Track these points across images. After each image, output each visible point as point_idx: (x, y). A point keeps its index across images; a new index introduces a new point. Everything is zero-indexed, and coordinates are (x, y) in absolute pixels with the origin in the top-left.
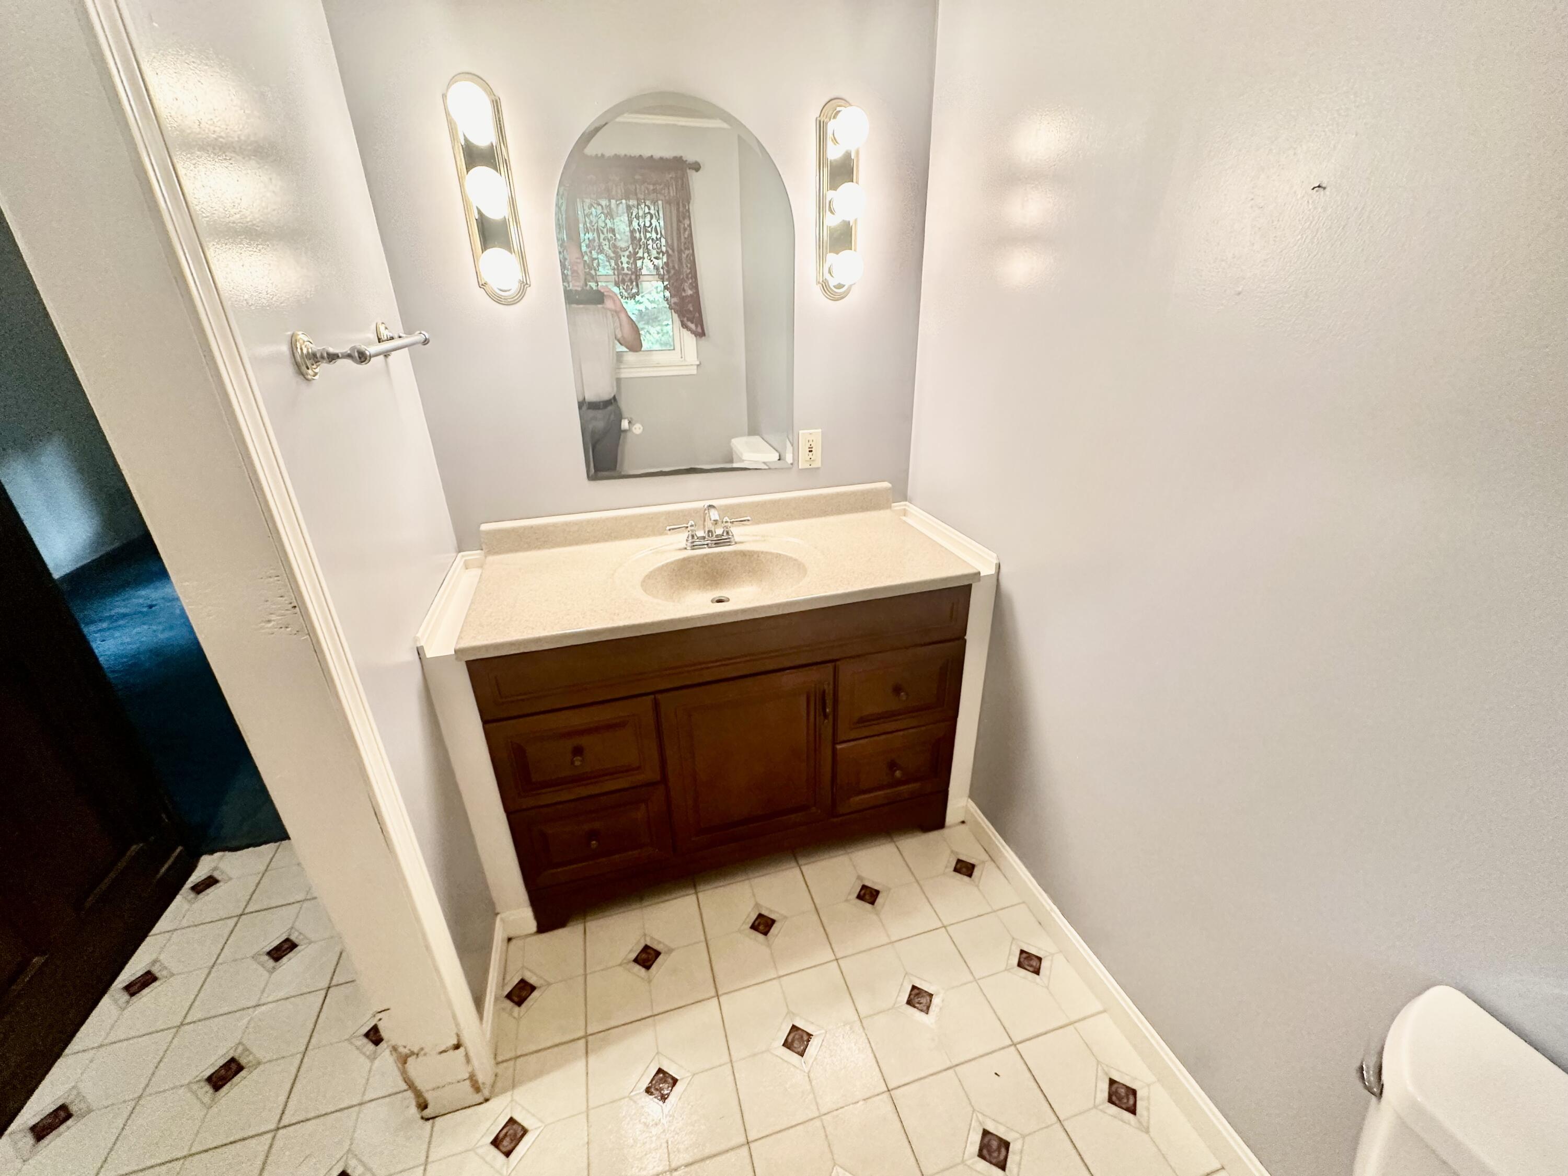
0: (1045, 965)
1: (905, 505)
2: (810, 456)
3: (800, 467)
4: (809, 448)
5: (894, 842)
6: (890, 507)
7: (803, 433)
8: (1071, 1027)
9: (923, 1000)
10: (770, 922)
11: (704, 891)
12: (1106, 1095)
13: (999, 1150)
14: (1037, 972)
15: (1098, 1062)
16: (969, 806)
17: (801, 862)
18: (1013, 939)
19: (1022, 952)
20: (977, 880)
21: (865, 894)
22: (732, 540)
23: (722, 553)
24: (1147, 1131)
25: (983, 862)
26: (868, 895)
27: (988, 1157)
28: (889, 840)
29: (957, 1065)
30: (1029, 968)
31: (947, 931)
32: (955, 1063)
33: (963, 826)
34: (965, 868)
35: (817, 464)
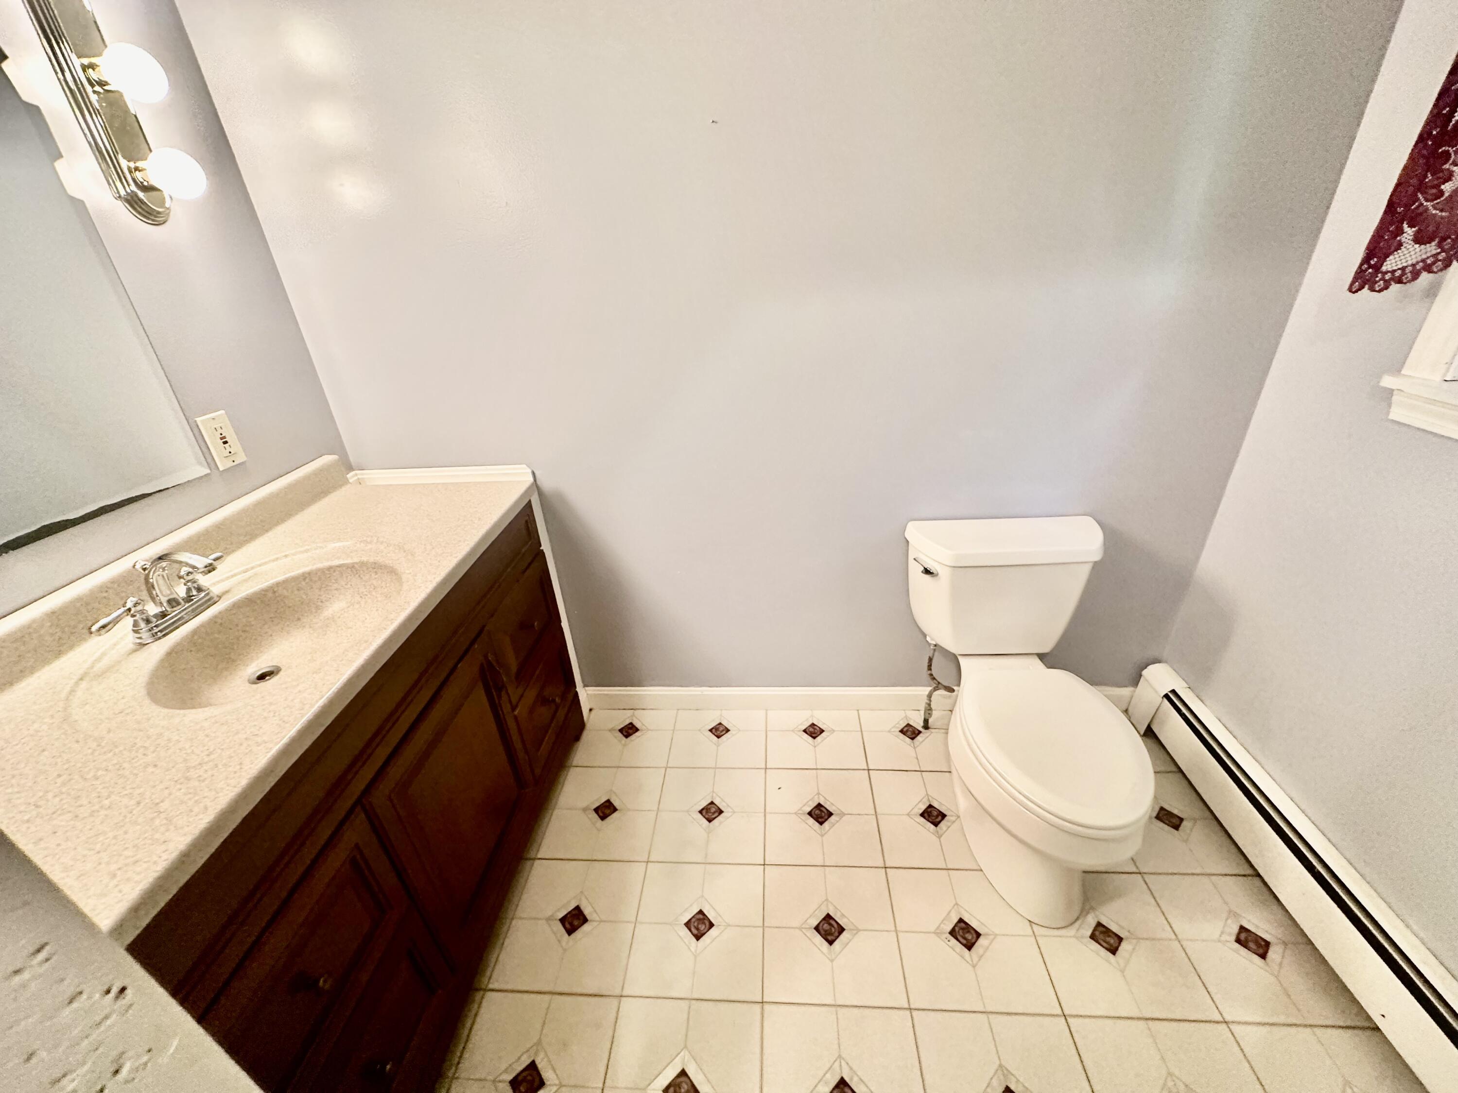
0: (725, 723)
1: (356, 475)
2: (228, 449)
3: (221, 469)
4: (221, 439)
5: (570, 767)
6: (346, 482)
7: (202, 421)
8: (768, 733)
9: (713, 810)
10: (576, 912)
11: (490, 978)
12: (810, 738)
13: (821, 811)
14: (728, 730)
15: (793, 731)
16: (589, 692)
17: (532, 854)
18: (700, 730)
19: (711, 730)
20: (644, 727)
21: (603, 813)
22: (211, 595)
23: (216, 617)
24: (834, 731)
25: (633, 715)
26: (606, 810)
27: (823, 820)
28: (567, 769)
29: (765, 810)
30: (722, 734)
31: (670, 767)
32: (763, 811)
33: (593, 712)
34: (629, 730)
35: (241, 458)
